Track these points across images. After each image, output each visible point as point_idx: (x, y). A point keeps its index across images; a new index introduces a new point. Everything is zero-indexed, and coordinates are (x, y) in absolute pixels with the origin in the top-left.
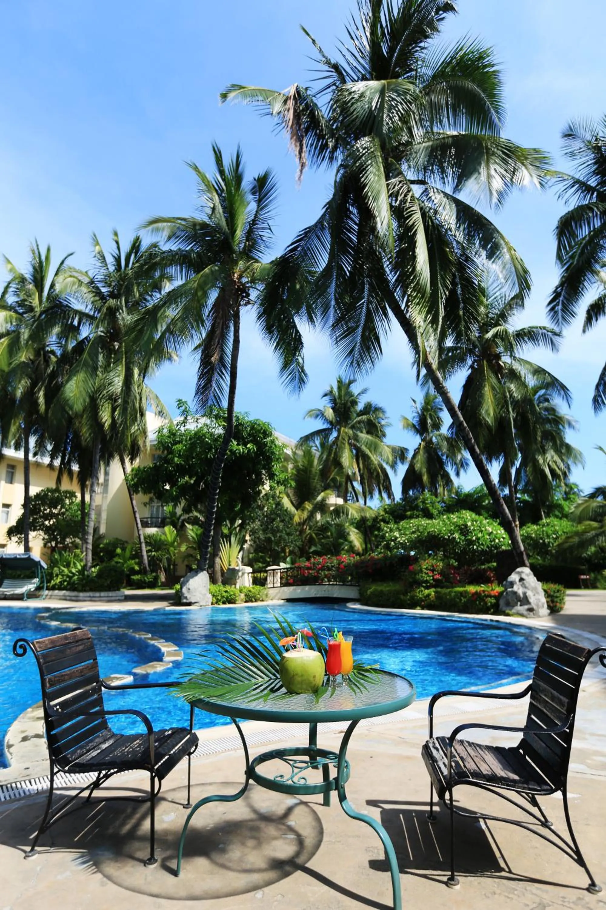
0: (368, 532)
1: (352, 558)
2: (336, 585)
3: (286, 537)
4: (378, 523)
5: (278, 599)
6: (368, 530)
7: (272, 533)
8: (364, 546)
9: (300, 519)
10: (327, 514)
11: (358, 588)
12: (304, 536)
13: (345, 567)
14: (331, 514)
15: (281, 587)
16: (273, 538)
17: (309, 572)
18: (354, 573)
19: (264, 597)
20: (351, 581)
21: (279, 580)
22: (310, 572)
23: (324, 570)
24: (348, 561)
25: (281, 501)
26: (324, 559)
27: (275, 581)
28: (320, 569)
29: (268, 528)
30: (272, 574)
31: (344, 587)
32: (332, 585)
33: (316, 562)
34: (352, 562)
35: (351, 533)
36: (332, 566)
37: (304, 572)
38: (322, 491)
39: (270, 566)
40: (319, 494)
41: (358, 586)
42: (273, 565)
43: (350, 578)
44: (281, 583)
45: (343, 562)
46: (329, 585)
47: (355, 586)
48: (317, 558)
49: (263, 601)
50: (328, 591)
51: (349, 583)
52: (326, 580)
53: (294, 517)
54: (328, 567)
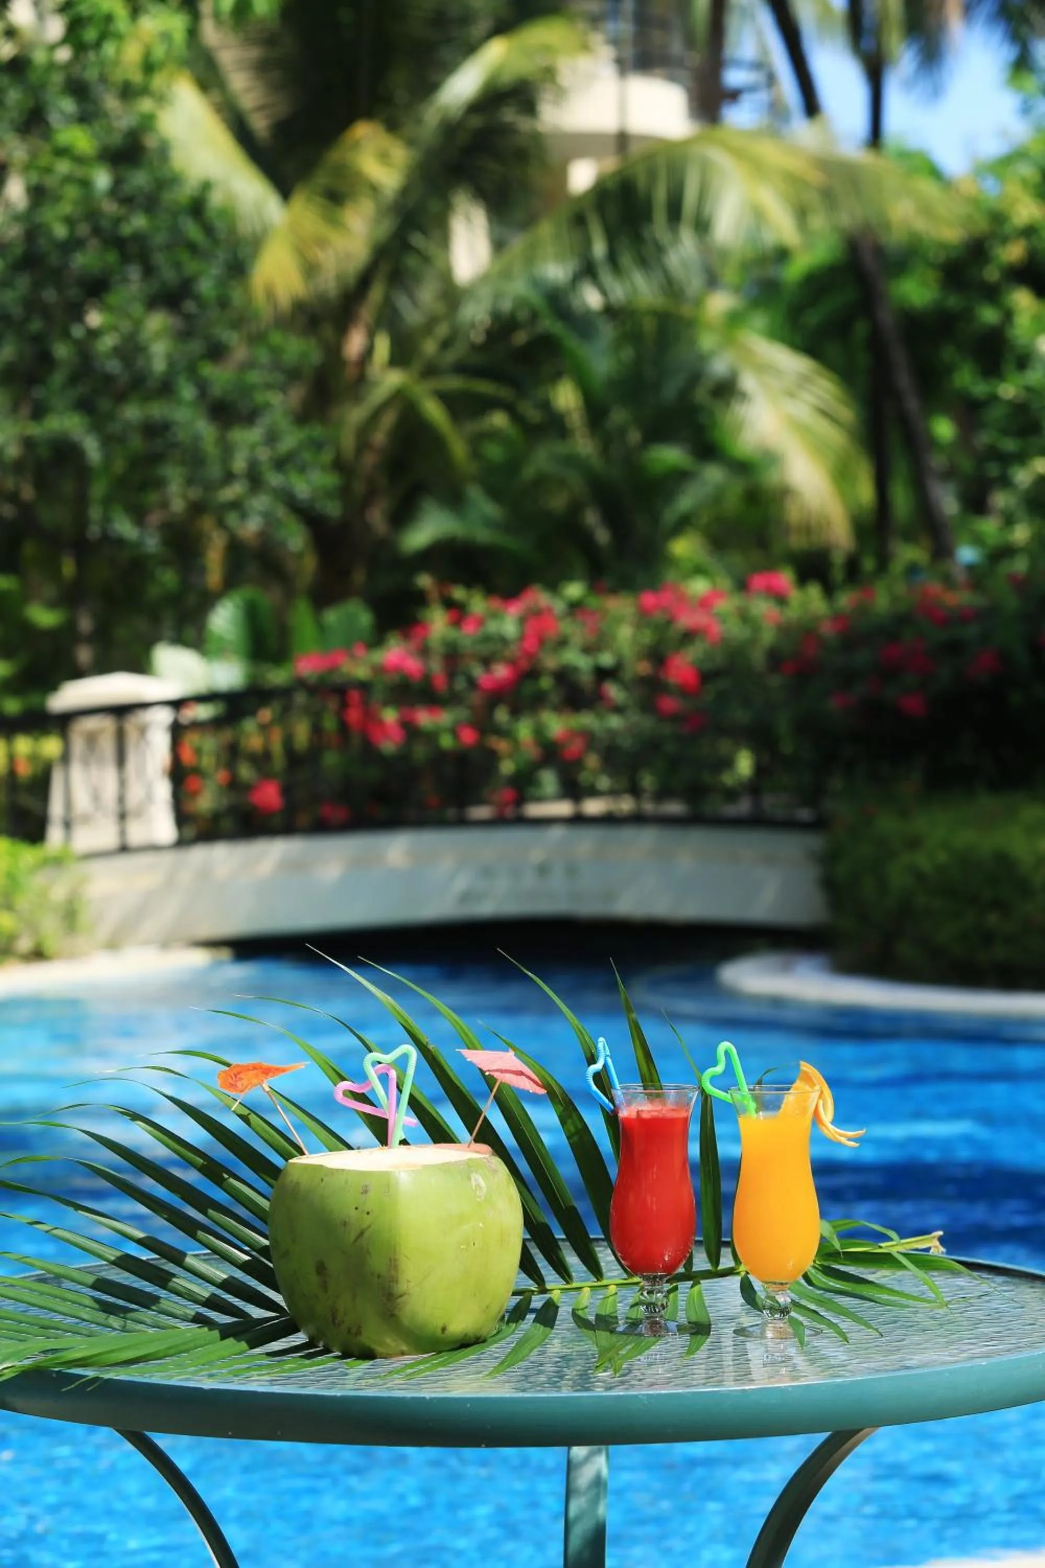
0: (904, 380)
1: (762, 607)
2: (637, 819)
3: (205, 430)
4: (992, 294)
5: (166, 944)
6: (899, 357)
7: (85, 406)
8: (865, 492)
9: (310, 269)
10: (546, 229)
11: (814, 842)
12: (355, 415)
13: (706, 676)
14: (579, 221)
15: (182, 843)
16: (92, 448)
17: (410, 729)
18: (783, 724)
19: (50, 928)
20: (754, 788)
21: (163, 790)
22: (425, 719)
23: (537, 702)
24: (735, 630)
25: (147, 123)
26: (535, 615)
27: (135, 794)
28: (497, 696)
29: (45, 360)
30: (107, 745)
31: (697, 837)
32: (608, 820)
33: (466, 636)
34: (768, 637)
35: (748, 382)
36: (603, 674)
37: (370, 718)
38: (502, 28)
39: (78, 673)
40: (471, 49)
41: (818, 825)
42: (103, 667)
43: (744, 764)
44: (182, 817)
45: (689, 636)
46: (578, 820)
47: (790, 825)
48: (478, 604)
49: (38, 955)
50: (571, 871)
51: (743, 807)
52: (549, 780)
53: (257, 242)
54: (564, 676)
